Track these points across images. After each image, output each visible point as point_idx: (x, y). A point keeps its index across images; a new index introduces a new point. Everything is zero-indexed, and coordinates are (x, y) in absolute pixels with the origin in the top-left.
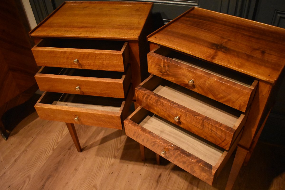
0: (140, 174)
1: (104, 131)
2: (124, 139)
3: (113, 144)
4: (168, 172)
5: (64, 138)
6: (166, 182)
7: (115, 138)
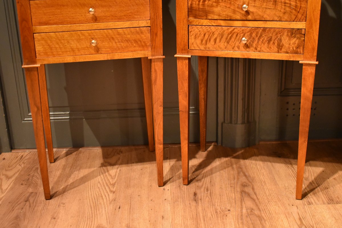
0: (165, 199)
1: (76, 172)
2: (115, 173)
3: (100, 181)
4: (205, 188)
5: (8, 192)
6: (207, 198)
7: (100, 175)
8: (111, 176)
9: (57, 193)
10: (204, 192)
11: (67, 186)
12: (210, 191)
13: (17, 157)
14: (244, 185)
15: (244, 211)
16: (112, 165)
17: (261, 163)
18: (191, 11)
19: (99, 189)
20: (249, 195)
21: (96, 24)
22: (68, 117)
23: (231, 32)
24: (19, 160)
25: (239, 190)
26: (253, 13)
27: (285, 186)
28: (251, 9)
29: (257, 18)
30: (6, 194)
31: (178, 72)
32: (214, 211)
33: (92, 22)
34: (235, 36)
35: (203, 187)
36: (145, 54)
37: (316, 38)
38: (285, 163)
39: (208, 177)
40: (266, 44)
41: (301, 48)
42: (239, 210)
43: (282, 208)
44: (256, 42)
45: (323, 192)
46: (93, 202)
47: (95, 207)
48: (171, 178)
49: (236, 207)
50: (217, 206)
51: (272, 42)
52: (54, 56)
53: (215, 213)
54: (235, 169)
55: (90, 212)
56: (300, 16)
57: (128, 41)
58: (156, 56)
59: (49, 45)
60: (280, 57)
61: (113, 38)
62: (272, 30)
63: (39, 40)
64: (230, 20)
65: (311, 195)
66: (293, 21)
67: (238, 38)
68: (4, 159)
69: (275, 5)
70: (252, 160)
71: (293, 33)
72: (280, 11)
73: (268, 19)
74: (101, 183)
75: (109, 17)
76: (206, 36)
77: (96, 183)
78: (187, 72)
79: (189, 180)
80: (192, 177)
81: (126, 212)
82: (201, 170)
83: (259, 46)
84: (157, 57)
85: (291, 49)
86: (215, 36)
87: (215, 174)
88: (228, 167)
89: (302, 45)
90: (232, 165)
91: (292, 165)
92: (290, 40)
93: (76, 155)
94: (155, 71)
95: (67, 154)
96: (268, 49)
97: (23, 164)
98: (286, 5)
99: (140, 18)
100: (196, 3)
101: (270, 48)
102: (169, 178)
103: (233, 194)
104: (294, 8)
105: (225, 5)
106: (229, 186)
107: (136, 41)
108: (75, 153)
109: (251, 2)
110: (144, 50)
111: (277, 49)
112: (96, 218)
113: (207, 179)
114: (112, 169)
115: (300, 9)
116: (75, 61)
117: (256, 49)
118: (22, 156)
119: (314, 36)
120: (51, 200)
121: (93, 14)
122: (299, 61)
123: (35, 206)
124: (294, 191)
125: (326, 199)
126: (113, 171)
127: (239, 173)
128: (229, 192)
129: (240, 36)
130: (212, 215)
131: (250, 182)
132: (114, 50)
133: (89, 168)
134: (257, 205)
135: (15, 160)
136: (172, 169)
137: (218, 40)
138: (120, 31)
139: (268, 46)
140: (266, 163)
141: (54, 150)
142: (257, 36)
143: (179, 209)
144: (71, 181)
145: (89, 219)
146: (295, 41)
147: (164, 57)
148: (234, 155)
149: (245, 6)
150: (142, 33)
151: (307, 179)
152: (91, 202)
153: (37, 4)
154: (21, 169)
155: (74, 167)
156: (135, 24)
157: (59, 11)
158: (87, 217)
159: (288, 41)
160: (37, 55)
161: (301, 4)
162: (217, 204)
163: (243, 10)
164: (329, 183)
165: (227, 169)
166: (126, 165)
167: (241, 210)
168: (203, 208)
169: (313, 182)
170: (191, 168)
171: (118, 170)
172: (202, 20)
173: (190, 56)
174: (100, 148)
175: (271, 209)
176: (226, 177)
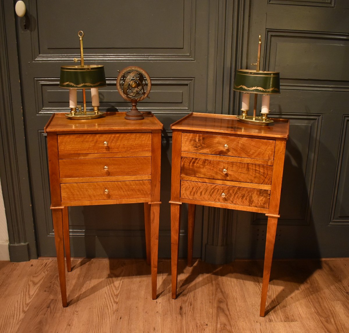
0: (157, 312)
1: (88, 282)
2: (119, 284)
3: (107, 292)
4: (189, 303)
5: (34, 298)
6: (190, 312)
7: (107, 286)
8: (115, 286)
9: (72, 301)
10: (188, 306)
11: (81, 294)
12: (193, 306)
13: (42, 264)
14: (220, 301)
15: (219, 326)
16: (117, 276)
17: (235, 280)
18: (183, 170)
19: (106, 299)
20: (223, 311)
21: (109, 178)
22: (84, 234)
23: (214, 188)
24: (44, 267)
25: (216, 305)
26: (231, 175)
27: (252, 303)
28: (230, 173)
29: (234, 179)
30: (33, 299)
31: (171, 214)
32: (195, 325)
33: (106, 176)
34: (216, 191)
35: (188, 301)
36: (146, 200)
37: (279, 197)
38: (254, 281)
39: (192, 292)
40: (240, 199)
41: (267, 204)
42: (215, 325)
43: (248, 324)
44: (233, 197)
45: (281, 310)
46: (100, 312)
47: (102, 316)
48: (163, 292)
49: (212, 322)
50: (197, 320)
51: (245, 198)
52: (75, 200)
53: (195, 327)
54: (214, 285)
55: (98, 321)
56: (266, 180)
57: (133, 190)
58: (155, 201)
59: (72, 192)
60: (251, 210)
61: (121, 188)
62: (245, 190)
63: (64, 189)
64: (213, 179)
65: (272, 313)
66: (262, 184)
67: (218, 193)
68: (32, 265)
69: (248, 171)
70: (228, 277)
71: (261, 192)
72: (252, 176)
73: (242, 180)
74: (107, 294)
75: (119, 172)
76: (194, 189)
77: (104, 293)
78: (178, 215)
79: (177, 294)
80: (179, 292)
81: (126, 322)
82: (188, 285)
83: (235, 200)
84: (155, 203)
85: (260, 204)
86: (201, 190)
87: (198, 289)
88: (209, 283)
89: (268, 202)
90: (212, 281)
91: (259, 283)
92: (258, 197)
93: (89, 264)
94: (154, 213)
95: (82, 264)
96: (241, 203)
97: (47, 271)
98: (256, 171)
99: (143, 173)
100: (187, 164)
101: (244, 202)
102: (161, 292)
103: (211, 310)
104: (263, 174)
105: (210, 168)
106: (208, 301)
107: (139, 190)
108: (88, 263)
109: (229, 167)
110: (145, 197)
111: (248, 203)
112: (102, 327)
113: (191, 294)
114: (117, 280)
115: (267, 176)
116: (91, 205)
117: (233, 202)
118: (46, 263)
119: (277, 197)
120: (67, 307)
121: (107, 171)
122: (265, 214)
123: (55, 312)
124: (259, 308)
125: (284, 317)
126: (118, 282)
127: (216, 289)
128: (208, 308)
129: (220, 192)
130: (193, 329)
131: (225, 298)
132: (122, 197)
133: (99, 278)
134: (229, 321)
135: (40, 267)
136: (165, 283)
137: (203, 193)
138: (127, 183)
139: (242, 201)
140: (239, 280)
141: (72, 259)
142: (233, 192)
143: (167, 322)
144: (84, 290)
145: (96, 328)
146: (262, 199)
147: (161, 203)
148: (214, 271)
149: (224, 170)
150: (144, 184)
151: (270, 297)
152: (99, 312)
153: (64, 162)
154: (45, 276)
155: (87, 277)
156: (139, 177)
157: (81, 167)
158: (94, 326)
159: (257, 199)
160: (62, 199)
161: (267, 172)
162: (197, 319)
163: (223, 173)
164: (287, 302)
165: (207, 285)
166: (128, 277)
167: (216, 325)
168: (187, 322)
169: (274, 300)
170: (179, 283)
171: (122, 281)
172: (191, 177)
173: (181, 203)
174: (108, 260)
175: (240, 325)
176: (206, 292)
